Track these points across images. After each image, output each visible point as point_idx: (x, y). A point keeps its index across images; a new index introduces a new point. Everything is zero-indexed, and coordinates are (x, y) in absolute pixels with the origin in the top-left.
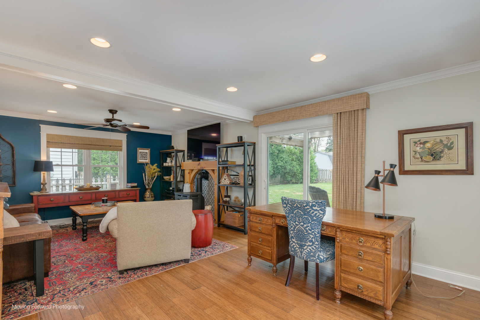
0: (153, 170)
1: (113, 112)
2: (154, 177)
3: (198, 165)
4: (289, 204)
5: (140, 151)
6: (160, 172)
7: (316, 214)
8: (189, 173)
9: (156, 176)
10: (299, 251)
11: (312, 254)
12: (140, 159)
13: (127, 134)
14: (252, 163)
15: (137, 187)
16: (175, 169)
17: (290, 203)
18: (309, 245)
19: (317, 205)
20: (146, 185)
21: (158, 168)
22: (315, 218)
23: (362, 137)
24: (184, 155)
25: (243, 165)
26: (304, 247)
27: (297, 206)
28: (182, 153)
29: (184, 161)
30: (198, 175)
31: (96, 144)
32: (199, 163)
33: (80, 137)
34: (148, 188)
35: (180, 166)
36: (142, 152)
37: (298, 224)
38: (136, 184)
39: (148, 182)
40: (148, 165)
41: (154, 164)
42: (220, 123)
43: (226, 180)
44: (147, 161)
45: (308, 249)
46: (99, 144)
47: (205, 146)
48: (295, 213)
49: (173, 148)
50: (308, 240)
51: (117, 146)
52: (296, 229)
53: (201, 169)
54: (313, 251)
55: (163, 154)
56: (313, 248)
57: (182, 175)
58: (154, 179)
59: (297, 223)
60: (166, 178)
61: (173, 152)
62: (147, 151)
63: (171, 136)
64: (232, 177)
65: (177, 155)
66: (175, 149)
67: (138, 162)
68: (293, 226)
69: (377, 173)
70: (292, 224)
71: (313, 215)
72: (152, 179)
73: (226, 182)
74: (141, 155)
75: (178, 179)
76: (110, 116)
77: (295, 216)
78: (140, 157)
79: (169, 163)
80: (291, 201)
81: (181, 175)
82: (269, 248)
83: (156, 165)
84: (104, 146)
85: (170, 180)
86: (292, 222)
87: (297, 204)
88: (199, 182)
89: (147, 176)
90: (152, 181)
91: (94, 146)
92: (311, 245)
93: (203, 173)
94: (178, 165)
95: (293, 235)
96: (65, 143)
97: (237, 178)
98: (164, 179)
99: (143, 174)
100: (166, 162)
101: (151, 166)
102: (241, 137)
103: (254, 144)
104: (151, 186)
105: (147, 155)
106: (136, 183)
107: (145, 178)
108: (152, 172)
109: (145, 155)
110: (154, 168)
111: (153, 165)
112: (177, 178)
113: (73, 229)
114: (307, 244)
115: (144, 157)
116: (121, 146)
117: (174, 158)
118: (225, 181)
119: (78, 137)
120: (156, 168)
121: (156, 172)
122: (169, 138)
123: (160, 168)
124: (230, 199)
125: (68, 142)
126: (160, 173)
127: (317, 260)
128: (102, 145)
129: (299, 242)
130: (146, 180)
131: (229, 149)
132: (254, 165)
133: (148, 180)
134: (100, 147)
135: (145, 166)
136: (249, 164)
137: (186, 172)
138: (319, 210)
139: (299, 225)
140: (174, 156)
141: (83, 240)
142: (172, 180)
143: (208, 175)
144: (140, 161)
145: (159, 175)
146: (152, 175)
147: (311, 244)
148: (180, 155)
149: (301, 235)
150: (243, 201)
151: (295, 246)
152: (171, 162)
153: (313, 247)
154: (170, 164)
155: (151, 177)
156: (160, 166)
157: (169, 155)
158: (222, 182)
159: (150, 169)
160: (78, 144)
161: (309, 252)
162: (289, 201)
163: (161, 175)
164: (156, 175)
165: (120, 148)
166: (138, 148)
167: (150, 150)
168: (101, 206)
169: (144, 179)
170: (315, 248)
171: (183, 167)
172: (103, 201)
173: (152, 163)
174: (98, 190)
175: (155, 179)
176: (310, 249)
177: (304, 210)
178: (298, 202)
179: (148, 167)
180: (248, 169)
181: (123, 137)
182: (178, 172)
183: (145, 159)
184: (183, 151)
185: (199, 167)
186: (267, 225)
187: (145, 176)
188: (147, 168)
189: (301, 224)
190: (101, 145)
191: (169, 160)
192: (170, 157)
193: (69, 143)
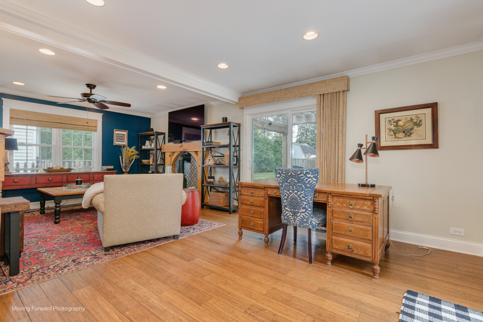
0: (131, 152)
1: (91, 86)
2: (132, 160)
3: (181, 147)
4: (284, 174)
5: (116, 132)
6: (138, 155)
7: (310, 181)
8: (170, 156)
9: (134, 159)
10: (292, 218)
11: (305, 220)
12: (117, 141)
13: (103, 114)
14: (237, 144)
15: (113, 170)
16: (154, 152)
17: (284, 172)
18: (302, 212)
19: (311, 173)
20: (123, 169)
21: (136, 150)
22: (308, 185)
23: (343, 117)
24: (164, 138)
25: (229, 145)
26: (298, 214)
27: (291, 174)
28: (163, 136)
29: (164, 144)
30: (180, 157)
31: (67, 123)
32: (182, 145)
33: (49, 114)
34: (125, 171)
35: (161, 149)
36: (119, 134)
37: (292, 192)
38: (112, 167)
39: (125, 165)
40: (125, 147)
41: (132, 146)
42: (204, 105)
43: (211, 160)
44: (124, 143)
45: (301, 216)
46: (71, 123)
47: (185, 131)
48: (289, 181)
49: (152, 130)
50: (301, 207)
51: (91, 126)
52: (289, 198)
53: (184, 151)
54: (306, 217)
55: (142, 136)
56: (306, 215)
57: (162, 159)
58: (131, 162)
59: (290, 191)
60: (145, 161)
61: (153, 134)
62: (125, 133)
63: (150, 119)
64: (216, 158)
65: (157, 137)
66: (155, 131)
67: (114, 144)
68: (287, 195)
69: (360, 146)
70: (286, 193)
71: (307, 182)
72: (130, 162)
73: (211, 163)
74: (118, 137)
75: (158, 163)
76: (88, 91)
77: (289, 185)
78: (117, 139)
79: (148, 145)
80: (285, 170)
81: (160, 158)
82: (261, 220)
83: (134, 147)
84: (76, 125)
85: (149, 163)
86: (285, 191)
87: (291, 173)
88: (181, 164)
89: (124, 159)
90: (130, 163)
91: (65, 125)
92: (304, 212)
93: (186, 155)
94: (158, 147)
95: (286, 204)
96: (32, 120)
97: (221, 159)
98: (142, 163)
99: (120, 157)
100: (144, 145)
101: (128, 148)
102: (226, 118)
103: (239, 125)
104: (129, 169)
105: (124, 137)
106: (112, 165)
107: (122, 160)
108: (130, 155)
109: (122, 137)
110: (132, 150)
111: (130, 147)
112: (157, 161)
113: (41, 213)
114: (300, 211)
115: (121, 139)
116: (95, 126)
117: (154, 141)
118: (209, 161)
119: (47, 114)
120: (134, 150)
121: (134, 155)
122: (148, 120)
123: (138, 151)
124: (214, 180)
125: (36, 119)
126: (139, 157)
127: (310, 225)
128: (75, 125)
129: (292, 210)
130: (123, 163)
131: (213, 131)
132: (239, 146)
133: (126, 163)
134: (72, 126)
135: (122, 149)
136: (234, 144)
137: (167, 155)
138: (312, 178)
139: (293, 194)
140: (153, 139)
141: (56, 223)
142: (151, 163)
143: (191, 157)
144: (116, 143)
145: (137, 158)
146: (130, 158)
147: (304, 210)
148: (161, 137)
149: (294, 203)
150: (228, 181)
151: (289, 214)
152: (151, 145)
153: (306, 213)
154: (149, 147)
155: (128, 159)
156: (139, 149)
157: (148, 138)
158: (207, 163)
159: (127, 151)
160: (47, 122)
161: (302, 218)
162: (283, 171)
163: (139, 158)
164: (134, 157)
165: (95, 128)
166: (114, 130)
167: (128, 132)
168: (75, 187)
169: (121, 162)
170: (308, 214)
171: (163, 150)
172: (77, 183)
173: (130, 146)
174: (70, 171)
175: (133, 162)
176: (303, 216)
177: (298, 179)
178: (292, 170)
179: (125, 149)
180: (233, 149)
181: (98, 117)
182: (158, 155)
183: (122, 142)
184: (163, 134)
185: (181, 149)
186: (260, 198)
187: (122, 159)
188: (124, 151)
189: (294, 192)
190: (73, 125)
191: (147, 143)
192: (149, 140)
193: (37, 121)
